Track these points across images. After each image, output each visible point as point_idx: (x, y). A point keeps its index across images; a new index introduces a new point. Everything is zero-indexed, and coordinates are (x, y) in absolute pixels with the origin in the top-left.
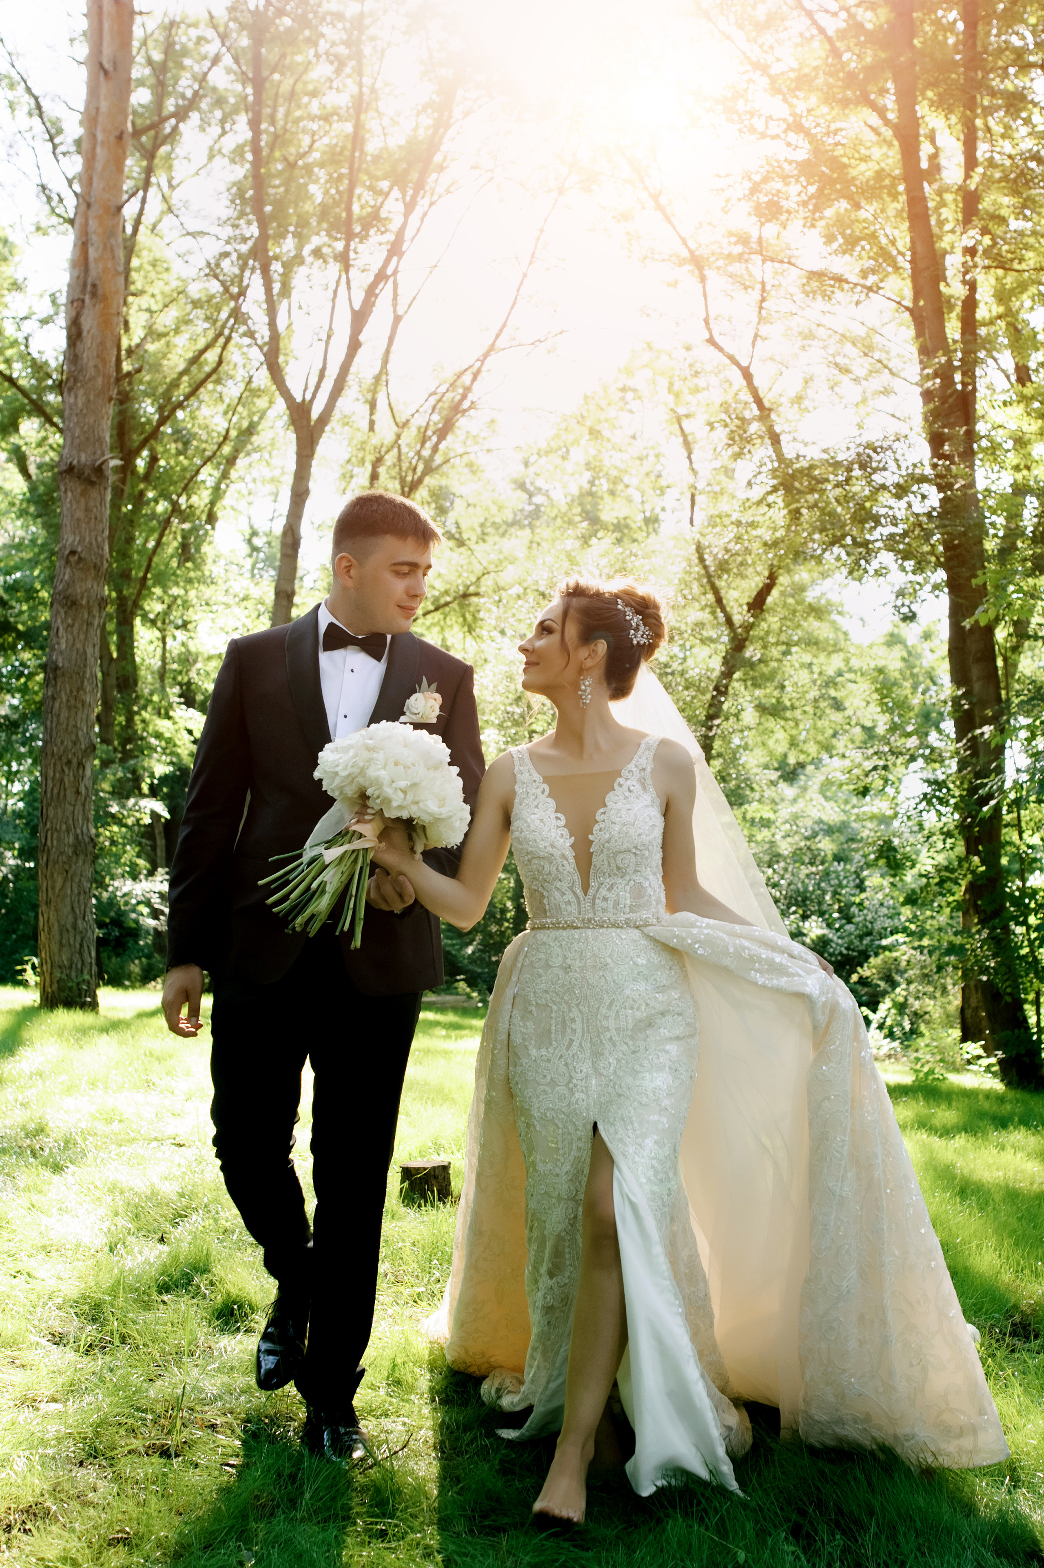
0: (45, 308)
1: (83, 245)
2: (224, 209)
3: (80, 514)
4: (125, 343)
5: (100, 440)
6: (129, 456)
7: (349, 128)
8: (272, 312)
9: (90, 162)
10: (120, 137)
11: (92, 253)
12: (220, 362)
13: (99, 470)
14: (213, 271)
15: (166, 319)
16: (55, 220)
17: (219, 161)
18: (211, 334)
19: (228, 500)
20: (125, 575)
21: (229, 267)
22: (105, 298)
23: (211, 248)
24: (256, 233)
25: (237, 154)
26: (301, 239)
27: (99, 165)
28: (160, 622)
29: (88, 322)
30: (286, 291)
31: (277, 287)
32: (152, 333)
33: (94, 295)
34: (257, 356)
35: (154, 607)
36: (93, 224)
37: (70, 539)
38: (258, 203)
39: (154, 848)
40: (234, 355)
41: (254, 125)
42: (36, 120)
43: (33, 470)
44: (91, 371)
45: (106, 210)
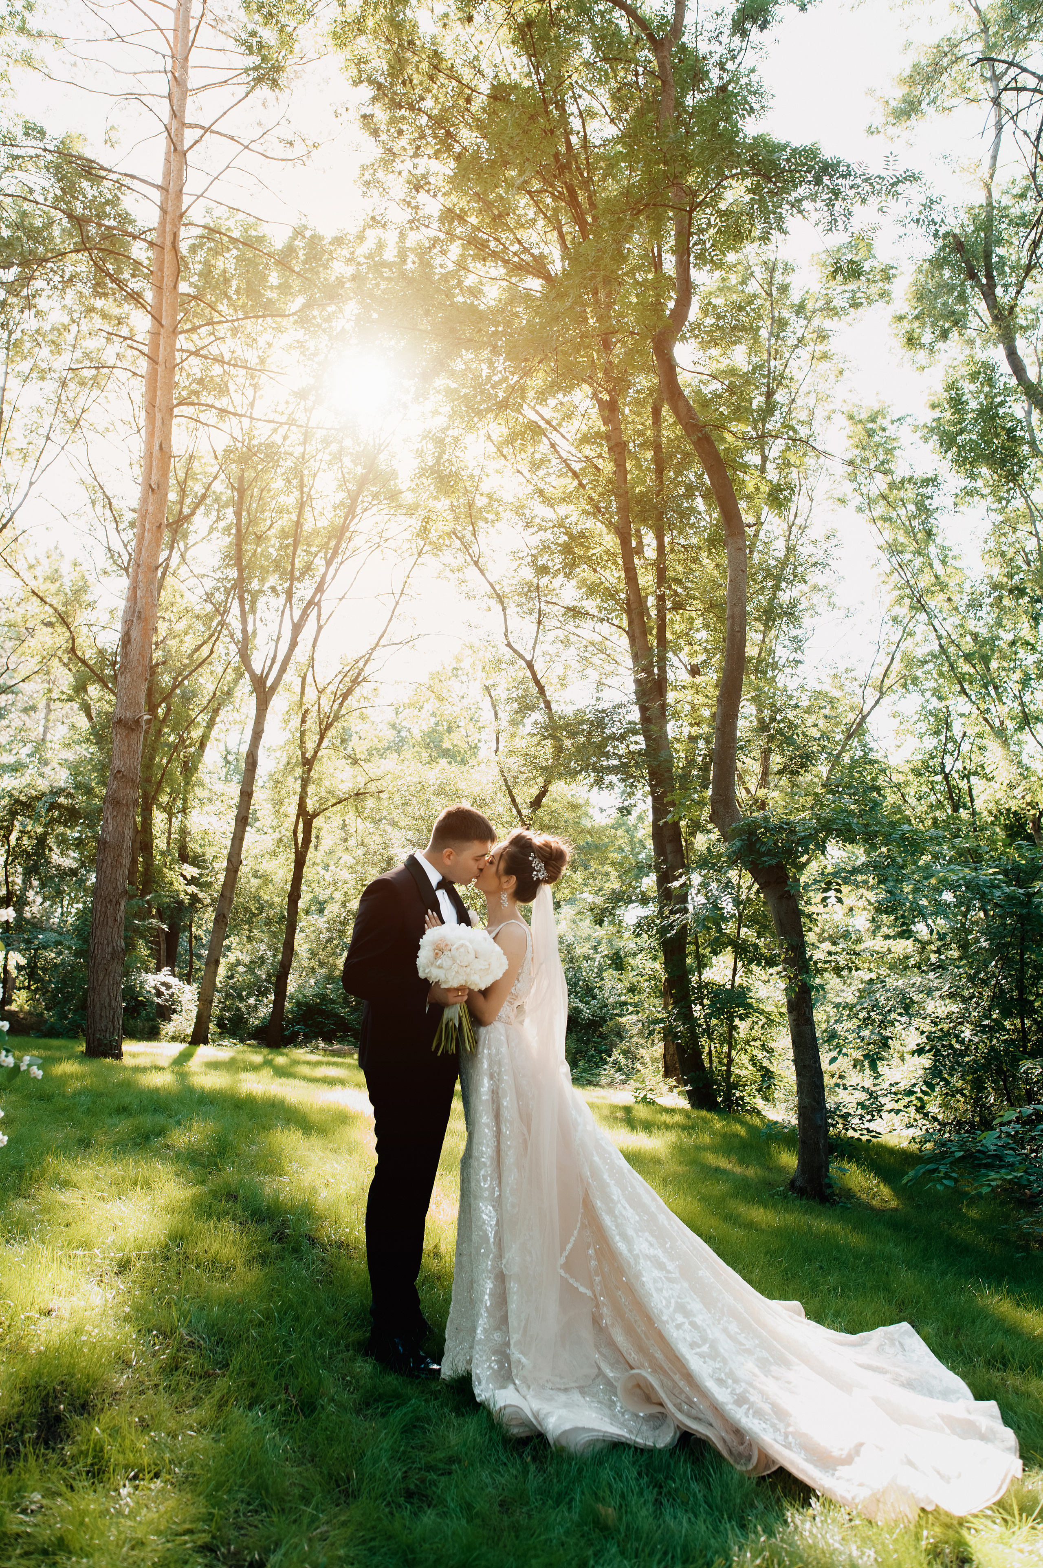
0: (105, 618)
1: (134, 588)
2: (216, 561)
3: (124, 748)
4: (154, 640)
5: (138, 704)
6: (152, 709)
7: (294, 517)
8: (244, 621)
9: (140, 538)
10: (159, 527)
11: (139, 593)
12: (212, 652)
13: (137, 722)
14: (209, 597)
15: (180, 626)
16: (115, 568)
17: (215, 535)
18: (206, 635)
19: (214, 733)
20: (148, 780)
21: (219, 597)
22: (146, 620)
23: (209, 584)
24: (236, 575)
25: (228, 529)
26: (262, 580)
27: (146, 543)
28: (168, 810)
29: (134, 634)
30: (253, 610)
31: (247, 607)
32: (171, 634)
33: (139, 617)
34: (233, 648)
35: (164, 799)
36: (140, 577)
37: (117, 763)
38: (239, 559)
39: (159, 951)
40: (220, 648)
41: (238, 514)
42: (108, 512)
43: (94, 715)
44: (135, 663)
45: (149, 568)
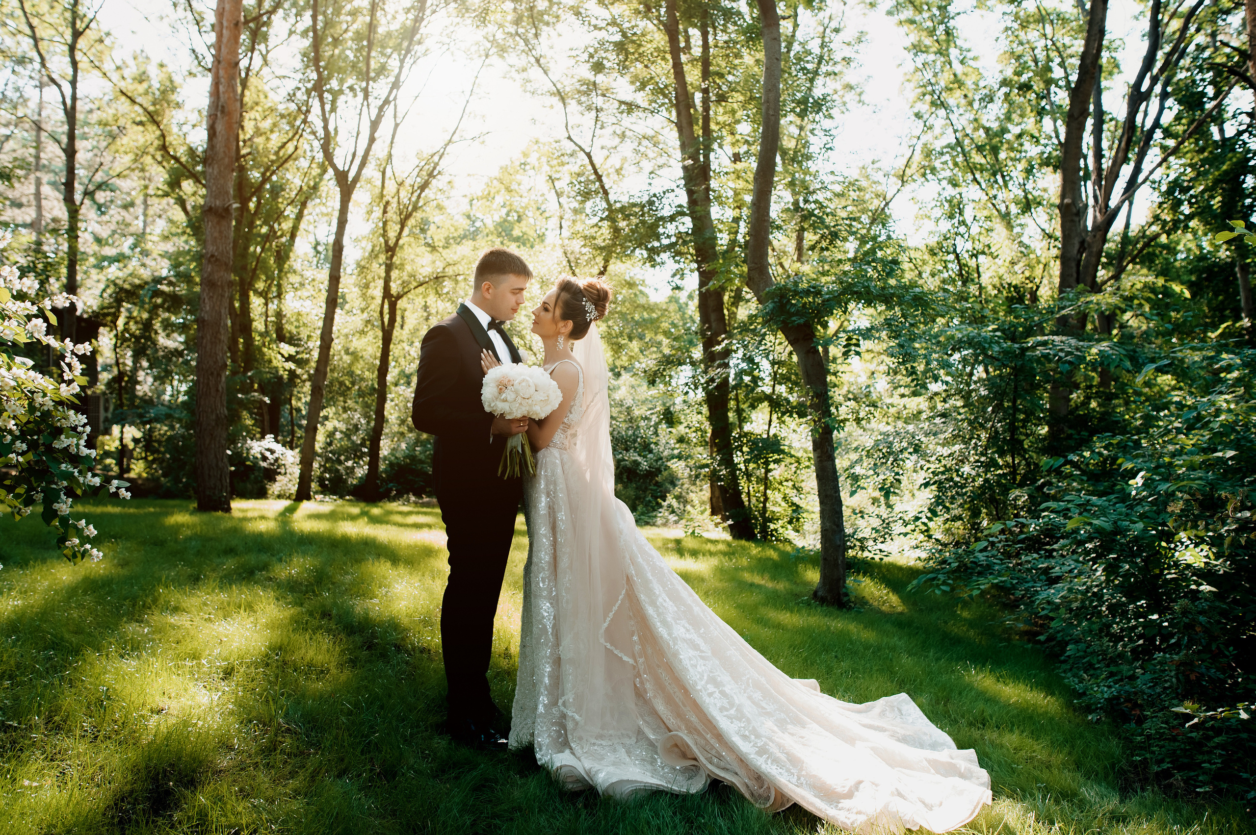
0: (194, 118)
1: (216, 84)
3: (216, 234)
4: (241, 137)
5: (227, 193)
6: (245, 202)
7: (368, 19)
8: (325, 120)
9: (220, 37)
10: (237, 24)
11: (221, 88)
12: (296, 148)
13: (227, 210)
14: (291, 98)
15: (266, 125)
16: (200, 69)
17: (294, 37)
18: (291, 134)
19: (303, 225)
20: (244, 268)
21: (301, 96)
22: (229, 114)
23: (290, 85)
24: (316, 78)
25: (304, 34)
26: (342, 81)
27: (225, 40)
28: (264, 294)
29: (219, 127)
30: (333, 109)
31: (328, 107)
32: (258, 132)
33: (223, 112)
34: (317, 144)
35: (260, 285)
36: (222, 73)
37: (211, 248)
38: (317, 60)
39: (262, 421)
40: (304, 145)
41: (314, 17)
42: (189, 13)
43: (189, 208)
44: (221, 155)
45: (229, 64)
